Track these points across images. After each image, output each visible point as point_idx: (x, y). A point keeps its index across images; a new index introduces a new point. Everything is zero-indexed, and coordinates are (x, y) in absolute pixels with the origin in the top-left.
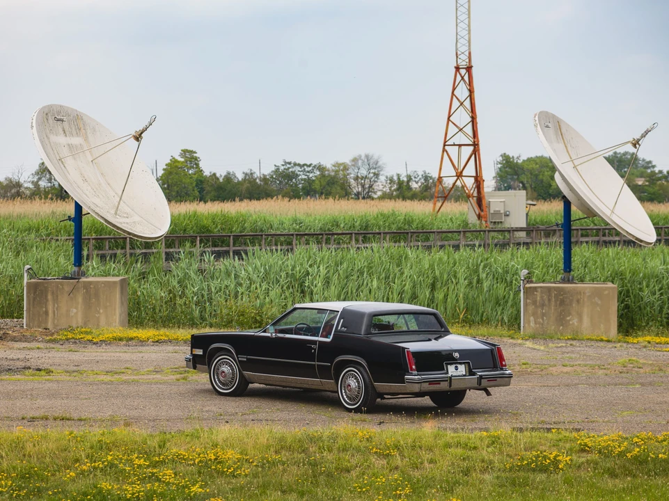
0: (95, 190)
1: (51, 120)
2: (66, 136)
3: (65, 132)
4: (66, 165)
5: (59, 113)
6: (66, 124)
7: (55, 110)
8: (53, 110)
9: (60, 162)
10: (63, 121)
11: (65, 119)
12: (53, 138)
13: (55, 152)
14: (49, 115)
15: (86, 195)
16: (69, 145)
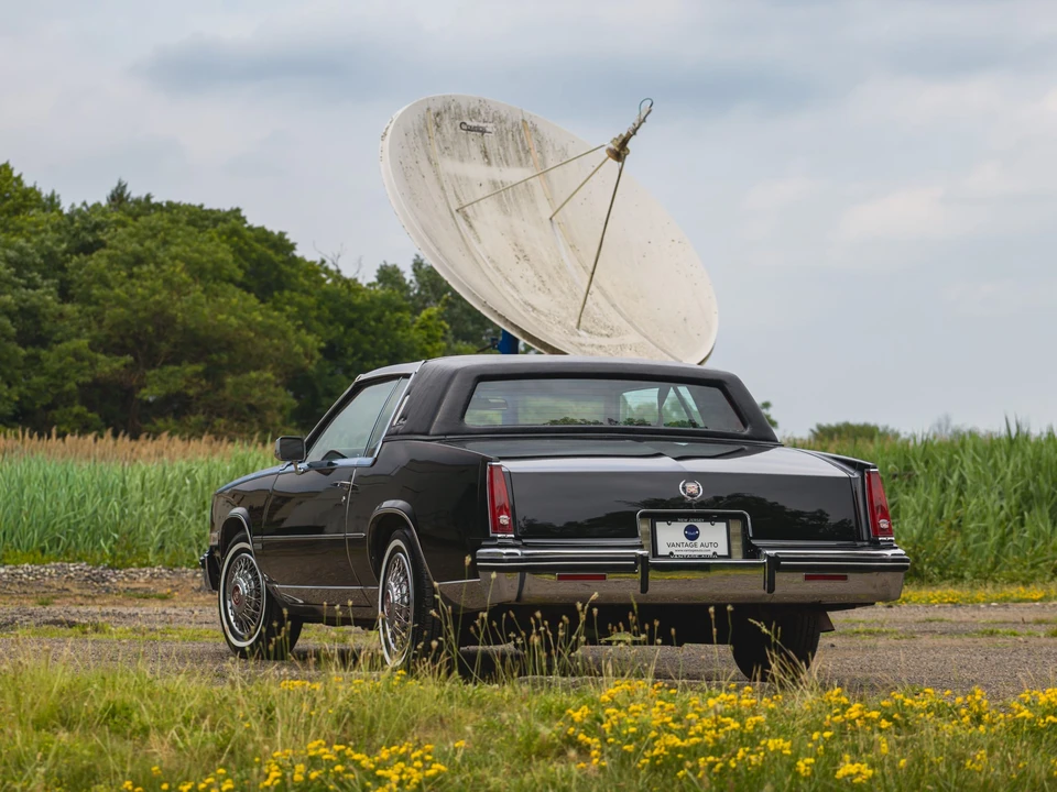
0: (545, 278)
1: (448, 127)
2: (489, 163)
3: (486, 156)
4: (475, 224)
5: (474, 114)
6: (491, 141)
7: (464, 108)
8: (458, 106)
9: (459, 218)
10: (483, 131)
11: (490, 127)
12: (449, 166)
13: (450, 194)
14: (446, 117)
15: (514, 287)
16: (494, 183)
